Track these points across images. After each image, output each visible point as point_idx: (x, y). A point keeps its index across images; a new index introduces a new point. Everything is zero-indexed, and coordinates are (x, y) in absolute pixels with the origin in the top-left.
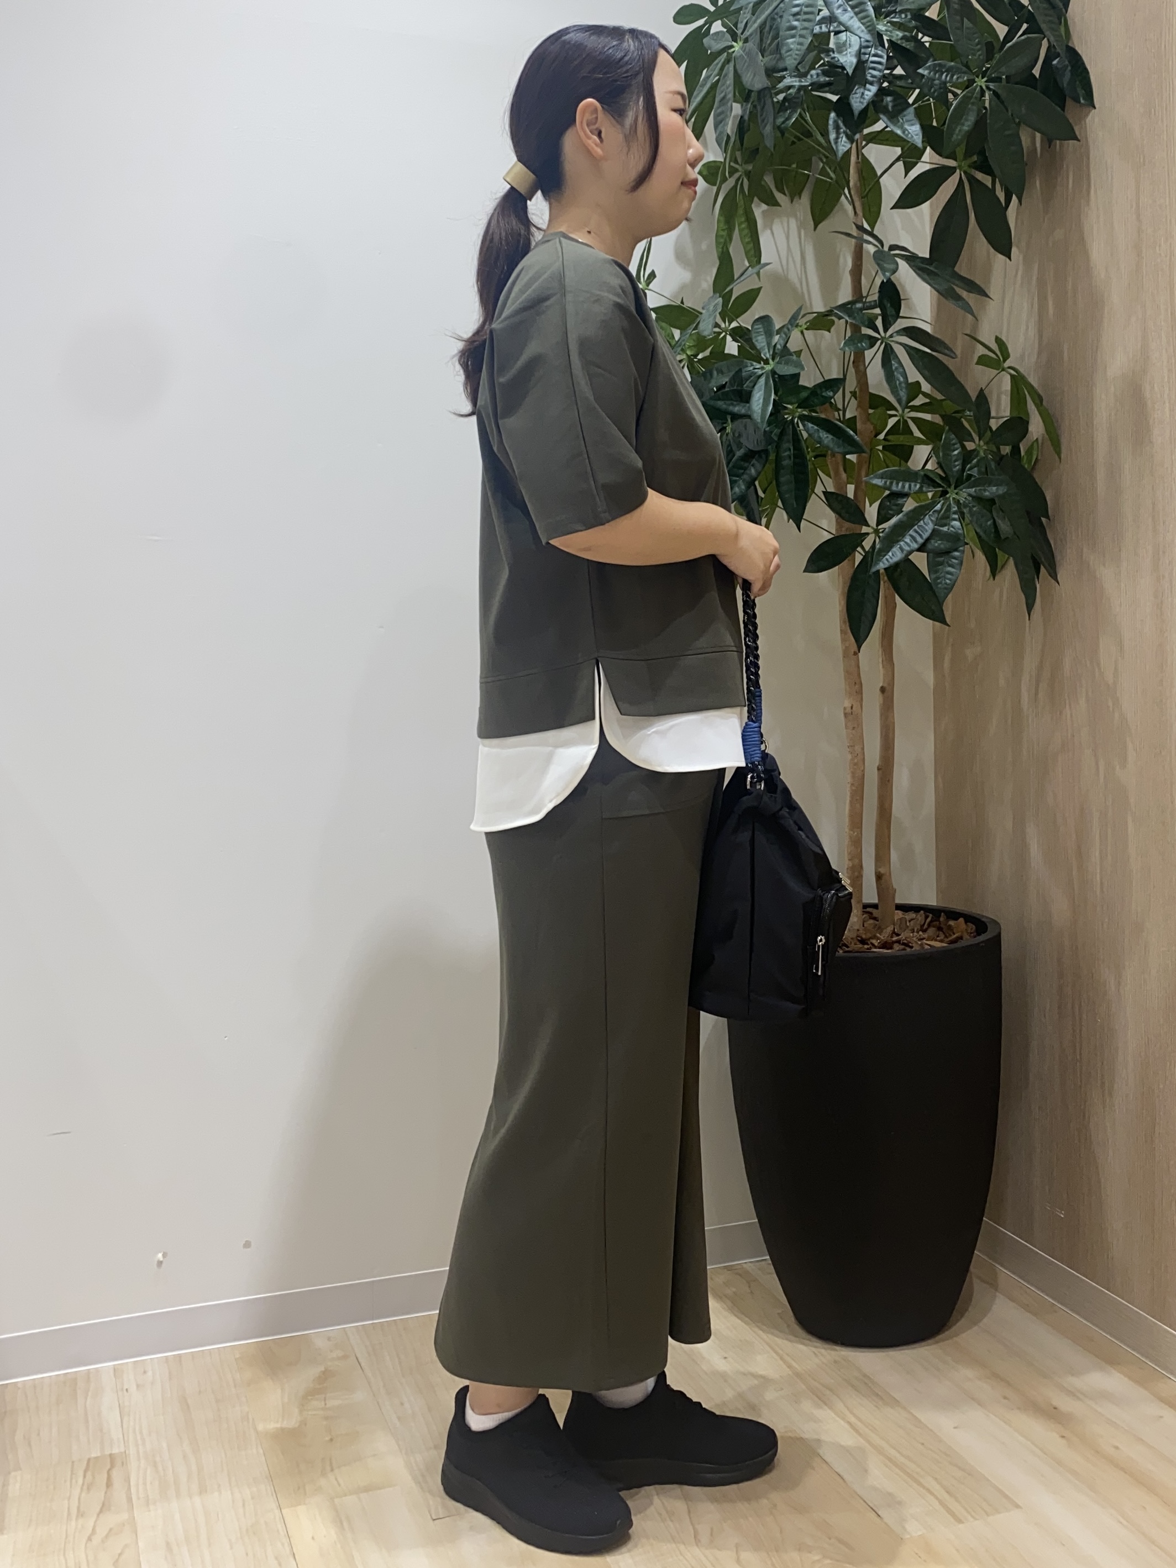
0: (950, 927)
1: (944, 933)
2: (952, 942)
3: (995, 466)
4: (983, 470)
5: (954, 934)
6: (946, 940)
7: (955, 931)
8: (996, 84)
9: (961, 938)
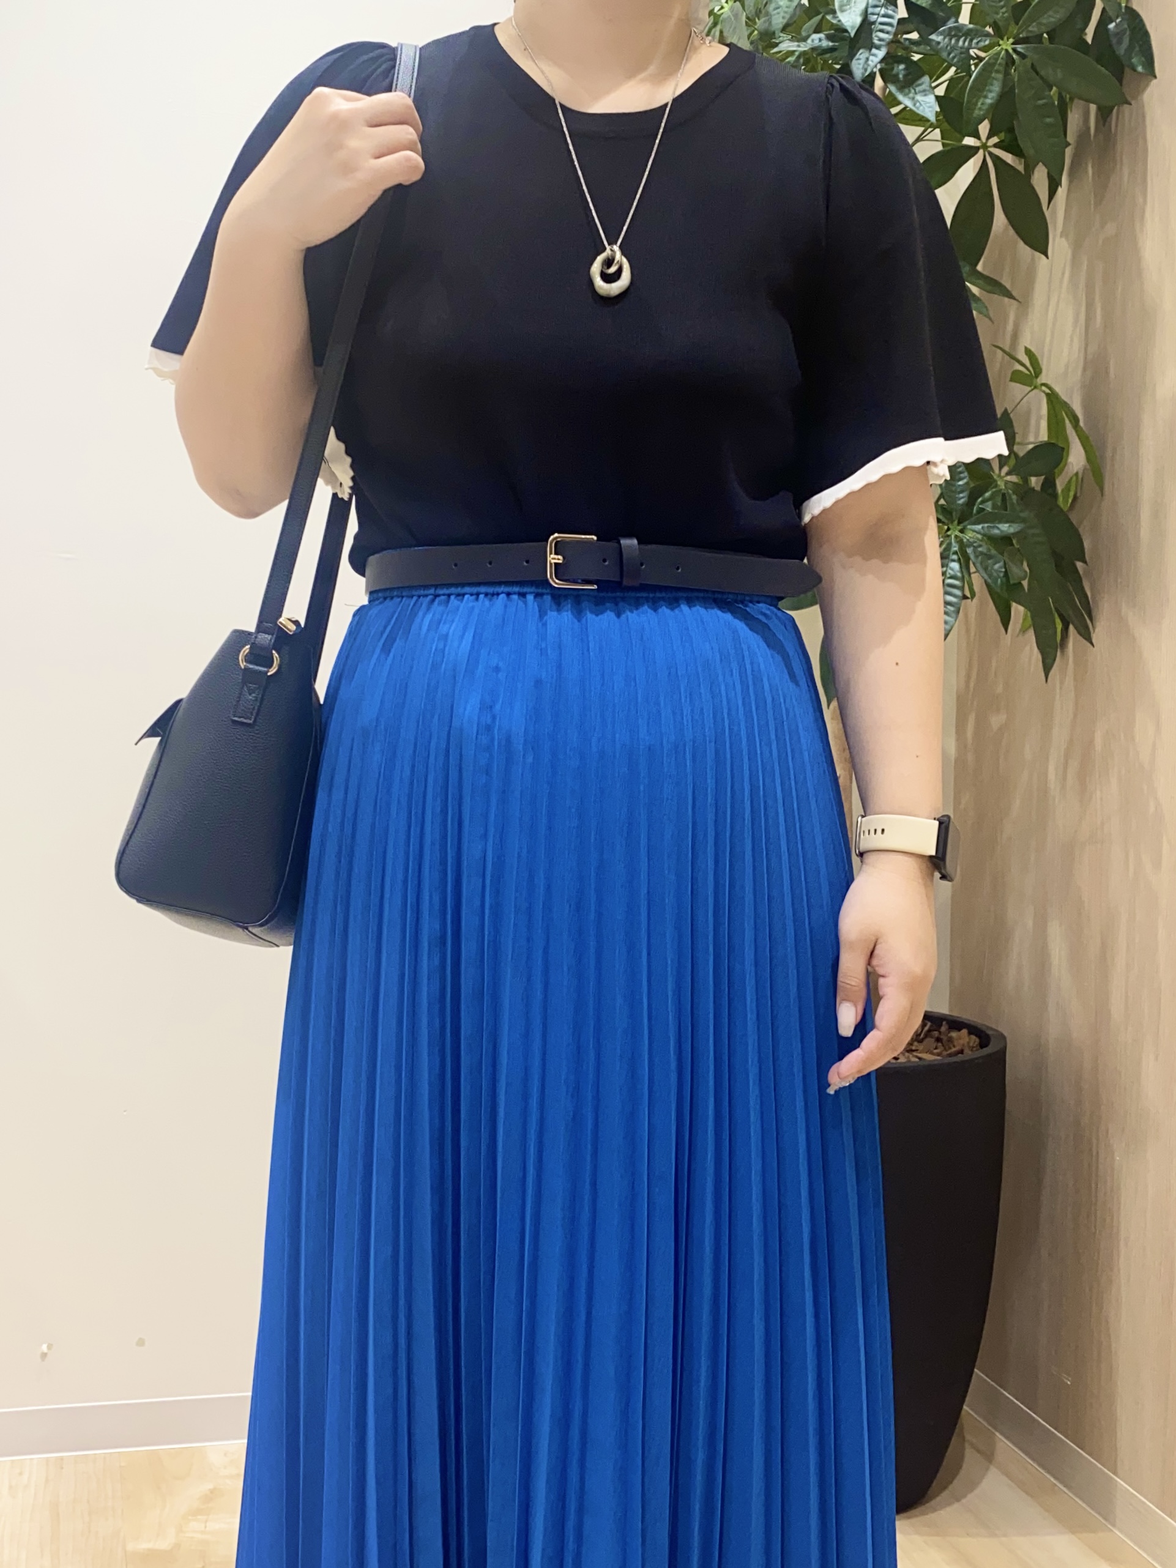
0: (950, 1040)
1: (943, 1046)
2: (950, 1055)
3: (1017, 500)
4: (999, 504)
5: (954, 1046)
6: (945, 1053)
7: (956, 1044)
8: (1024, 46)
9: (961, 1052)
